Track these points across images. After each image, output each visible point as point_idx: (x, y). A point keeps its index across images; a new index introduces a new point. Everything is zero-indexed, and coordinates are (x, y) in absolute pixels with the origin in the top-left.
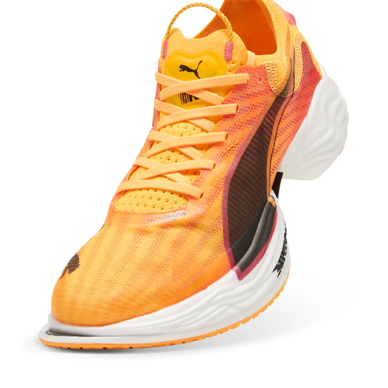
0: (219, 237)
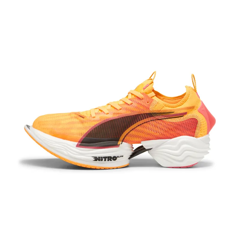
0: (85, 131)
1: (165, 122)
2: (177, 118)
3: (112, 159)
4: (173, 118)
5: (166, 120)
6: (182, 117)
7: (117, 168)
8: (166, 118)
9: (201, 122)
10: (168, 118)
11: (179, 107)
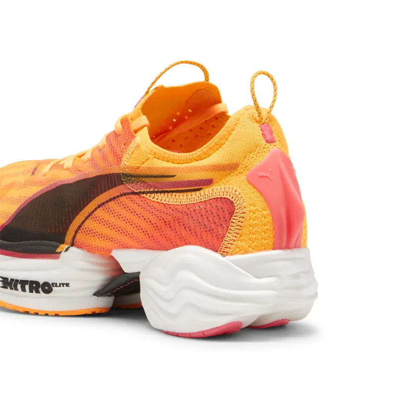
1: (149, 202)
2: (181, 194)
3: (40, 289)
4: (173, 192)
5: (153, 195)
6: (198, 193)
7: (57, 315)
8: (152, 190)
9: (244, 210)
10: (157, 192)
11: (196, 162)
